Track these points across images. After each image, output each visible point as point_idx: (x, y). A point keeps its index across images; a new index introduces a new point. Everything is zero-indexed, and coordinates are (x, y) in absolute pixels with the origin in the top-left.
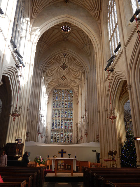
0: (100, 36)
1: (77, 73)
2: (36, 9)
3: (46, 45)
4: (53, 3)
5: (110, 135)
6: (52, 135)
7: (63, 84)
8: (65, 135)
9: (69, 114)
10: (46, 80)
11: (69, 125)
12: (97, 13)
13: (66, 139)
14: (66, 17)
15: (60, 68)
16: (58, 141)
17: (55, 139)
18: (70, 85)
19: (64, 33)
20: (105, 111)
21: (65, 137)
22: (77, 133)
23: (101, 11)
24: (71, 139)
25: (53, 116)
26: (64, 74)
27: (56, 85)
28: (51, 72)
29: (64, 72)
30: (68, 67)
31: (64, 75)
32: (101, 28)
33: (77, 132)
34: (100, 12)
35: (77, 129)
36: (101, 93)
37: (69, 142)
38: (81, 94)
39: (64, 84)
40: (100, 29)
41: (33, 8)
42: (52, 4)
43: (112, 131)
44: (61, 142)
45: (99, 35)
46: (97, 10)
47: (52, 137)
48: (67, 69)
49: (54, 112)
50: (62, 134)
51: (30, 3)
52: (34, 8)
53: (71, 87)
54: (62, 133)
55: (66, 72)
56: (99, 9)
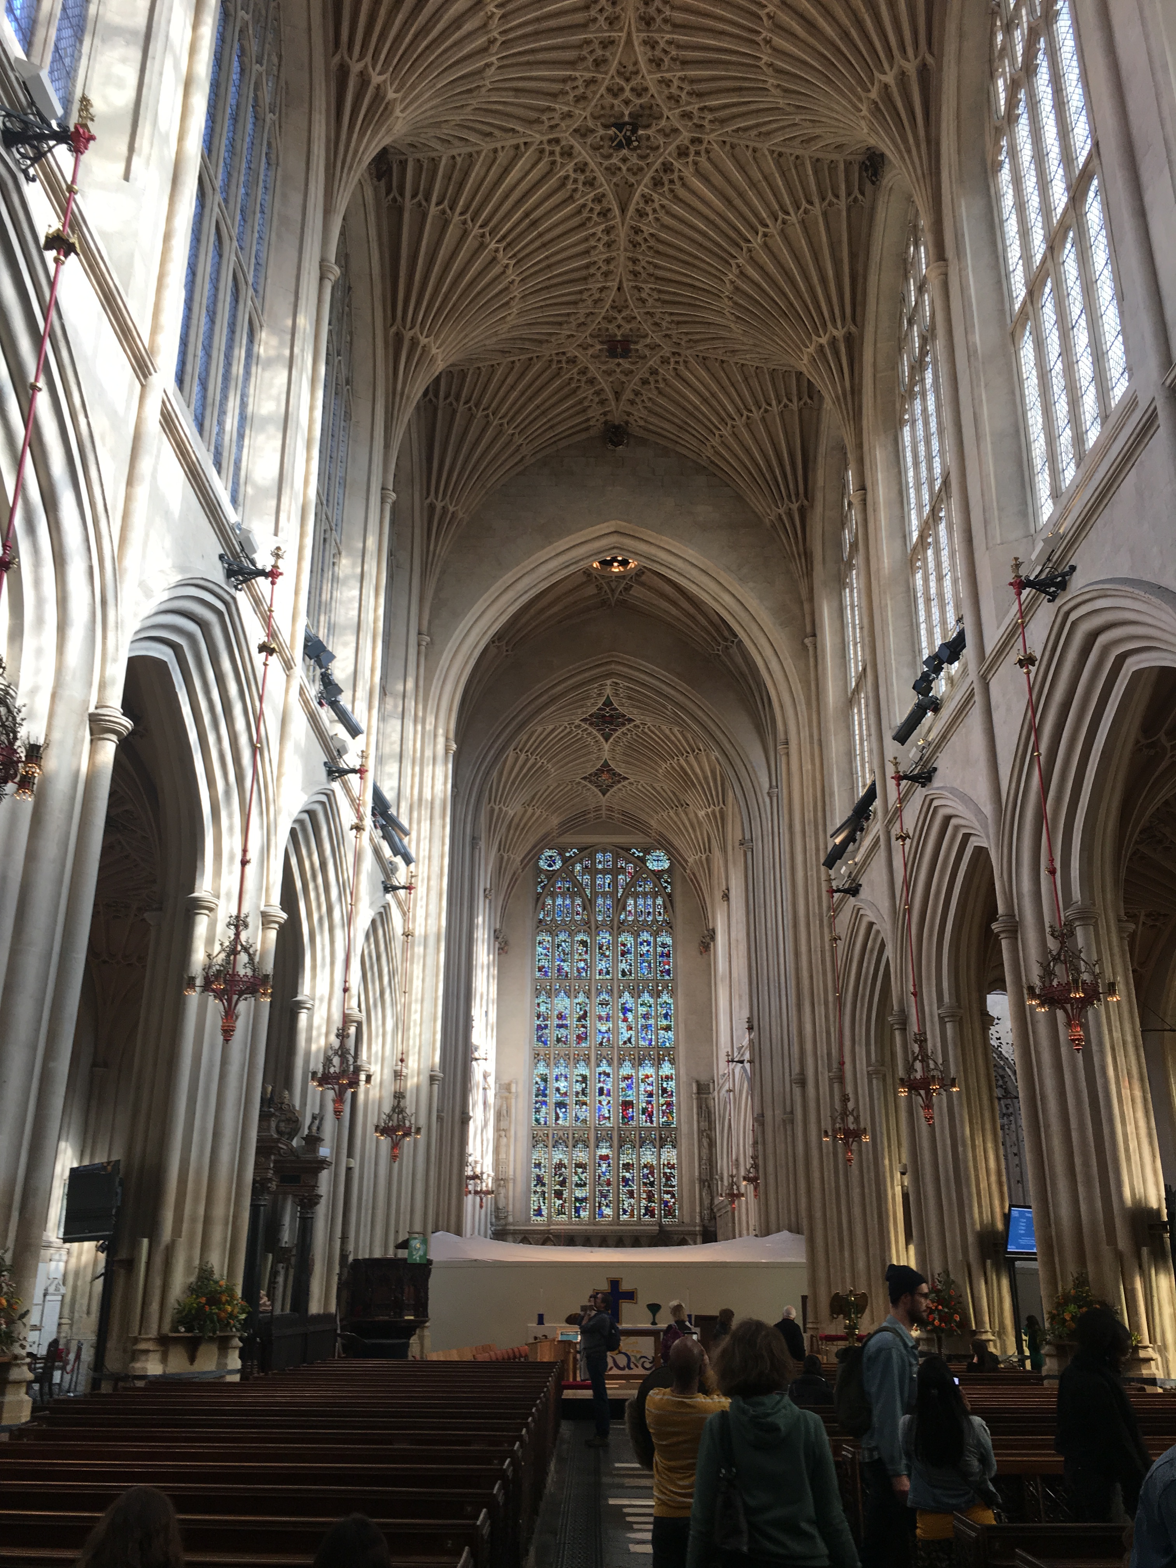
0: (805, 647)
1: (691, 758)
2: (451, 509)
3: (498, 647)
4: (539, 456)
5: (857, 1211)
6: (538, 1165)
7: (604, 812)
8: (627, 1167)
9: (646, 1016)
10: (492, 811)
11: (651, 1095)
12: (789, 514)
13: (631, 1194)
14: (615, 532)
15: (578, 726)
16: (577, 1210)
17: (559, 1195)
18: (652, 823)
19: (603, 577)
20: (830, 1079)
21: (626, 1181)
22: (705, 1151)
23: (812, 506)
24: (667, 1197)
25: (539, 1038)
26: (606, 755)
27: (555, 821)
28: (523, 757)
29: (606, 747)
30: (630, 720)
31: (606, 764)
32: (811, 599)
33: (705, 1142)
34: (802, 511)
35: (704, 1125)
36: (811, 977)
37: (653, 1216)
38: (726, 897)
39: (610, 809)
40: (806, 606)
41: (432, 508)
42: (533, 460)
43: (867, 1191)
44: (602, 1215)
45: (803, 643)
46: (789, 496)
47: (540, 1181)
48: (624, 729)
49: (543, 1009)
50: (604, 1158)
51: (417, 487)
52: (439, 505)
53: (661, 835)
54: (604, 1152)
55: (618, 749)
56: (797, 495)
